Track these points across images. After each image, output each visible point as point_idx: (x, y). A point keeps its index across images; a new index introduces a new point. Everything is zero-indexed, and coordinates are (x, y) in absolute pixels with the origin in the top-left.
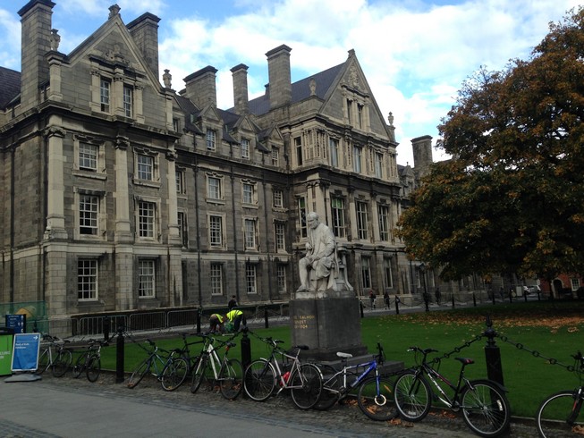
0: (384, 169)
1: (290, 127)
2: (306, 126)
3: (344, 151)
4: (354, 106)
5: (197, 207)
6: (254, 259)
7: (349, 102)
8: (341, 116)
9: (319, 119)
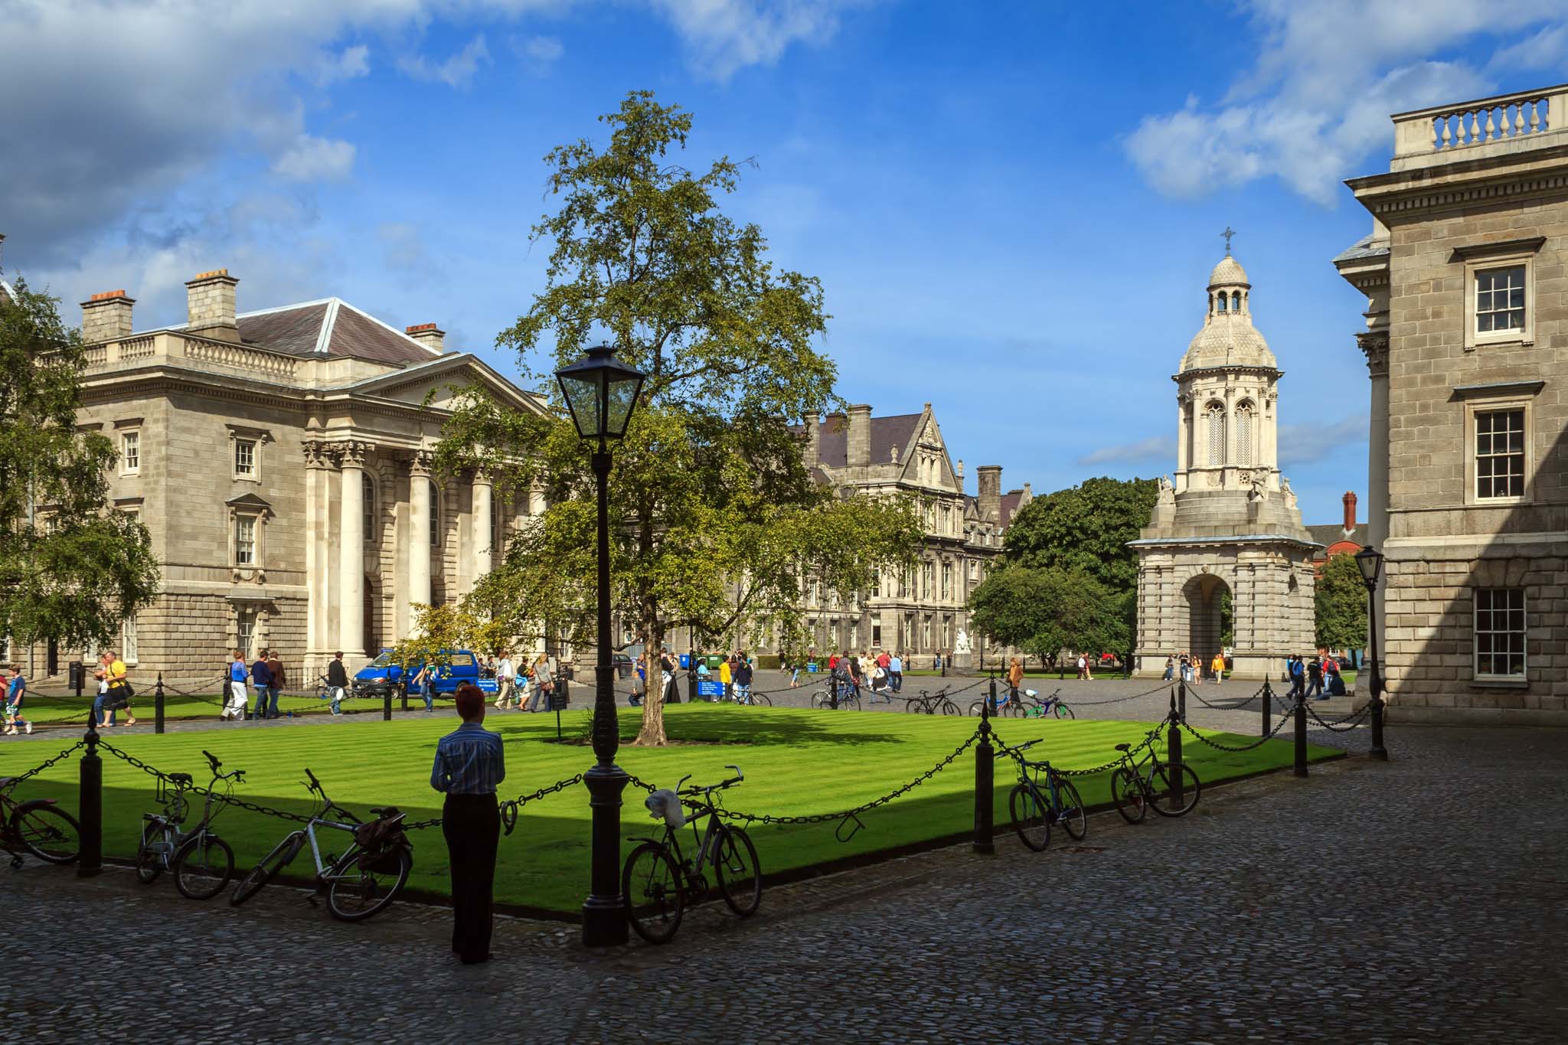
0: (950, 524)
1: (868, 488)
2: (885, 490)
4: (927, 462)
6: (836, 616)
7: (923, 459)
8: (914, 478)
9: (899, 486)
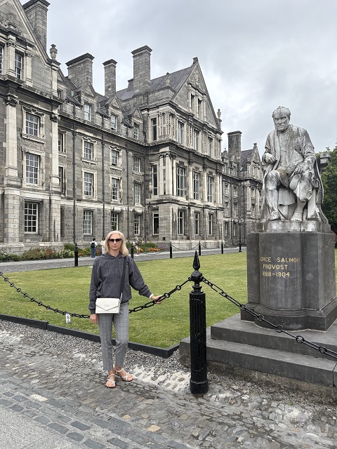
0: (213, 150)
1: (148, 110)
2: (161, 109)
3: (188, 132)
4: (196, 100)
5: (74, 164)
6: (118, 209)
7: (193, 97)
8: (187, 106)
9: (171, 105)
